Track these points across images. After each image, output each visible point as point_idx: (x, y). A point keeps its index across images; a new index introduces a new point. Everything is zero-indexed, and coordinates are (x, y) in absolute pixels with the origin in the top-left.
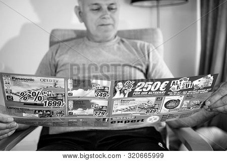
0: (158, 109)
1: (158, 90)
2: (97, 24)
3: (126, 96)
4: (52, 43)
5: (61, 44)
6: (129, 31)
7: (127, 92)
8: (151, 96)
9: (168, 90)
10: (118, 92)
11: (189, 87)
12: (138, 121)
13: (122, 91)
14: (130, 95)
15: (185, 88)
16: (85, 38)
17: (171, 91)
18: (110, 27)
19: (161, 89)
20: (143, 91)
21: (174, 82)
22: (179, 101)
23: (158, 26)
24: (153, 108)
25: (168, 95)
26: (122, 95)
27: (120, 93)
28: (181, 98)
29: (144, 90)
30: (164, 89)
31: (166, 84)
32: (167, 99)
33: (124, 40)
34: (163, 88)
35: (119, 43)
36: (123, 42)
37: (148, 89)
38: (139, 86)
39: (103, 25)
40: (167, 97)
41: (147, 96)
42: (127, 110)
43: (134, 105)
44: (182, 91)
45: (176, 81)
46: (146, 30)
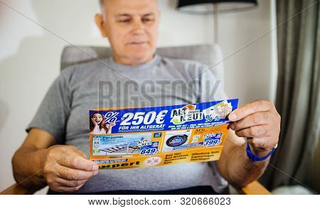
0: (157, 148)
1: (154, 123)
2: (126, 42)
3: (110, 132)
4: (64, 65)
5: (77, 66)
6: (175, 48)
7: (110, 127)
8: (145, 131)
9: (168, 123)
10: (97, 127)
11: (199, 119)
12: (131, 164)
13: (102, 126)
14: (115, 130)
15: (193, 120)
16: (111, 59)
17: (172, 124)
18: (145, 45)
19: (158, 122)
20: (132, 125)
21: (175, 111)
22: (186, 136)
23: (216, 41)
24: (150, 146)
25: (170, 129)
26: (103, 131)
27: (100, 128)
28: (189, 133)
29: (134, 123)
30: (163, 122)
31: (164, 114)
32: (168, 134)
33: (166, 60)
34: (161, 120)
35: (159, 65)
36: (164, 62)
37: (140, 122)
38: (125, 118)
39: (134, 43)
40: (167, 132)
41: (139, 131)
42: (114, 150)
43: (122, 144)
44: (188, 124)
45: (177, 110)
46: (198, 47)
